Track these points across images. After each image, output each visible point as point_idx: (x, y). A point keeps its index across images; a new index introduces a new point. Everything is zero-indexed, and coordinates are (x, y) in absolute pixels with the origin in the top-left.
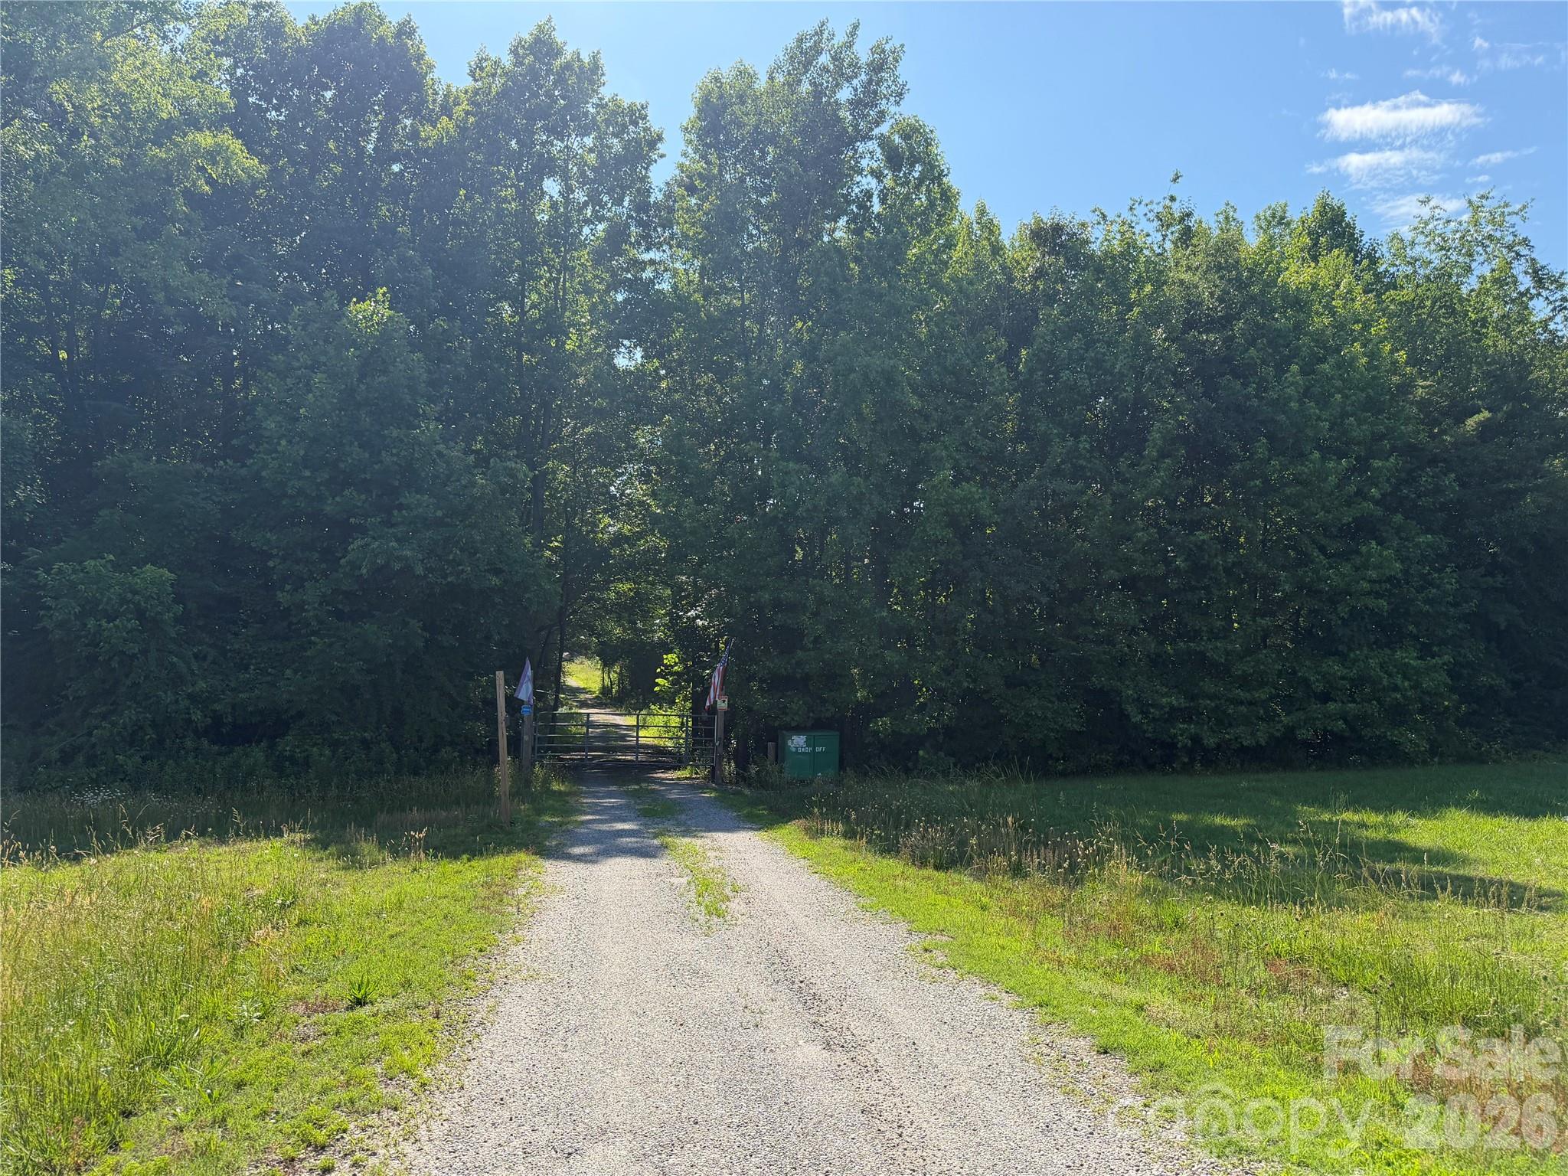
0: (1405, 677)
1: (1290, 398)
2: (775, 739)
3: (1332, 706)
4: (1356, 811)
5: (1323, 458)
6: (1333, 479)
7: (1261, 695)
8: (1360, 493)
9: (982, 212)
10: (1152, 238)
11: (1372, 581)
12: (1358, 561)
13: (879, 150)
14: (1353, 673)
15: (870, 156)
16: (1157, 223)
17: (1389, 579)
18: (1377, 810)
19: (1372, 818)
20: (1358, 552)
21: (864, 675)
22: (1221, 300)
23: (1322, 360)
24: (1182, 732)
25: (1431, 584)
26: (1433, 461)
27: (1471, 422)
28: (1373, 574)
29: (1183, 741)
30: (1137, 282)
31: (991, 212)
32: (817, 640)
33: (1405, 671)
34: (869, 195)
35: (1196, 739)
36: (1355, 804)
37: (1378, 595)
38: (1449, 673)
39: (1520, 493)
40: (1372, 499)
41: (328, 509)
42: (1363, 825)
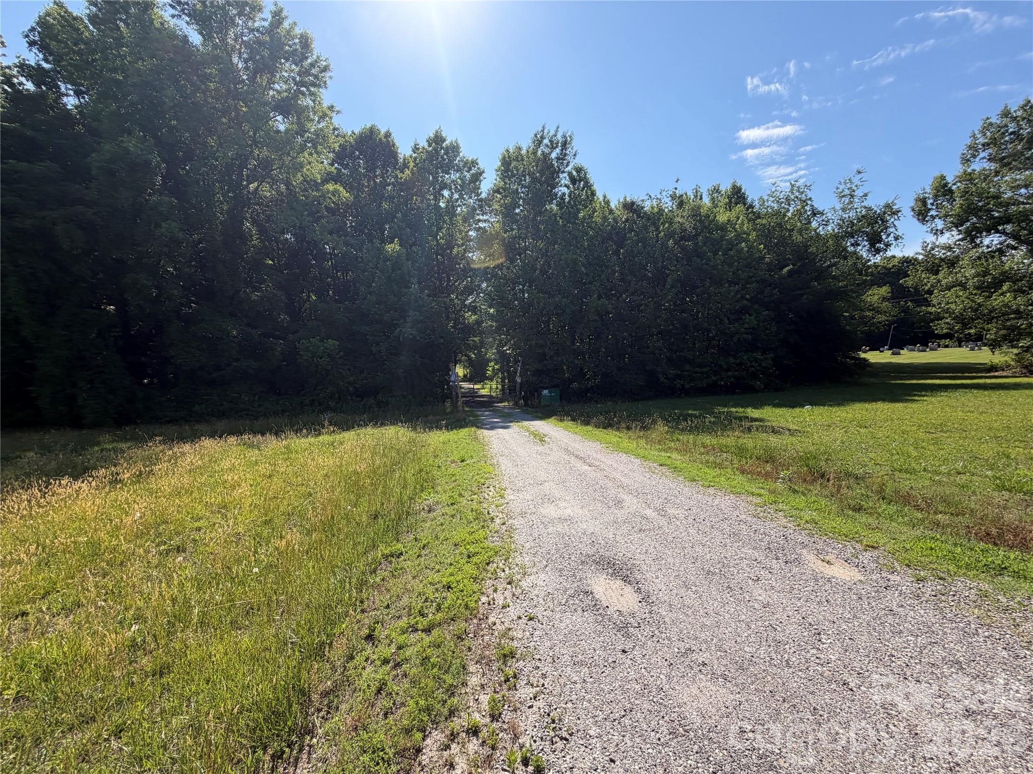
0: (756, 362)
1: (718, 265)
2: (537, 391)
3: (730, 373)
4: (735, 408)
5: (730, 286)
6: (732, 294)
7: (705, 370)
8: (743, 297)
9: (605, 197)
10: (668, 204)
11: (746, 329)
12: (741, 322)
13: (568, 178)
14: (738, 361)
15: (564, 179)
16: (670, 198)
17: (753, 328)
18: (742, 407)
19: (741, 410)
20: (741, 319)
21: (568, 369)
22: (693, 228)
23: (731, 249)
24: (678, 383)
25: (767, 329)
26: (770, 285)
27: (785, 270)
28: (746, 326)
29: (678, 386)
30: (662, 223)
31: (608, 197)
32: (551, 357)
33: (756, 360)
34: (564, 194)
35: (683, 385)
36: (735, 406)
37: (748, 334)
38: (772, 360)
39: (802, 295)
40: (747, 300)
41: (385, 318)
42: (737, 412)
